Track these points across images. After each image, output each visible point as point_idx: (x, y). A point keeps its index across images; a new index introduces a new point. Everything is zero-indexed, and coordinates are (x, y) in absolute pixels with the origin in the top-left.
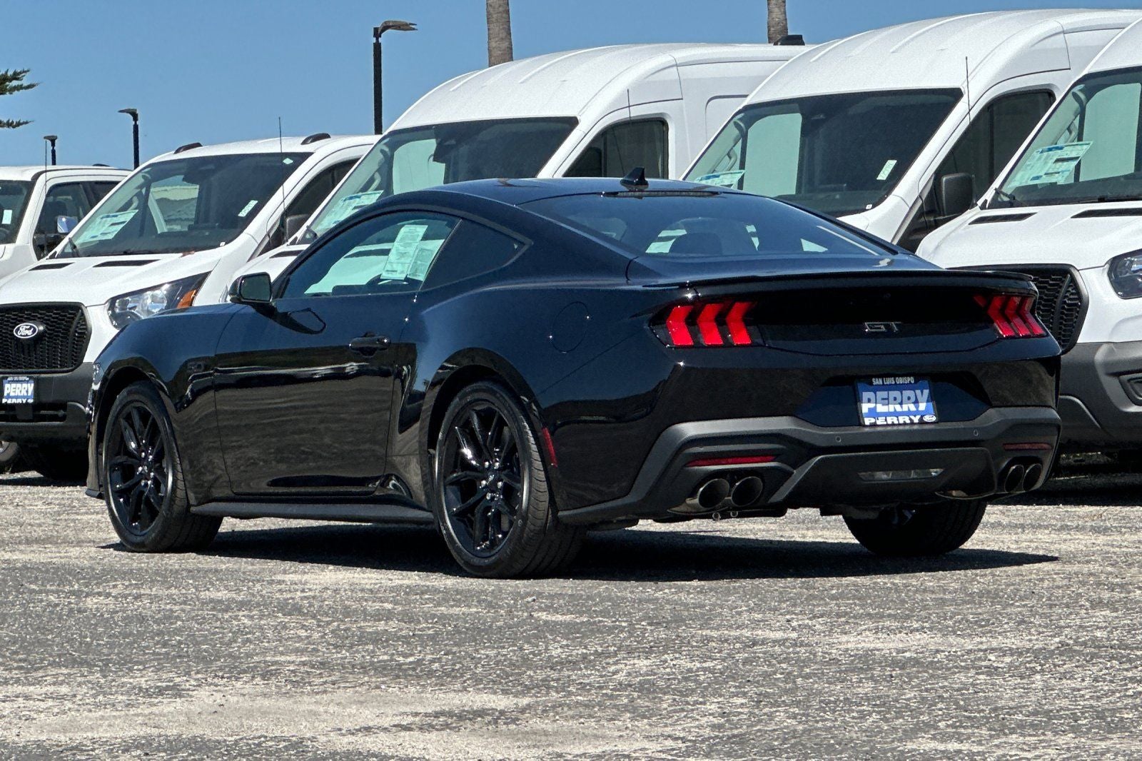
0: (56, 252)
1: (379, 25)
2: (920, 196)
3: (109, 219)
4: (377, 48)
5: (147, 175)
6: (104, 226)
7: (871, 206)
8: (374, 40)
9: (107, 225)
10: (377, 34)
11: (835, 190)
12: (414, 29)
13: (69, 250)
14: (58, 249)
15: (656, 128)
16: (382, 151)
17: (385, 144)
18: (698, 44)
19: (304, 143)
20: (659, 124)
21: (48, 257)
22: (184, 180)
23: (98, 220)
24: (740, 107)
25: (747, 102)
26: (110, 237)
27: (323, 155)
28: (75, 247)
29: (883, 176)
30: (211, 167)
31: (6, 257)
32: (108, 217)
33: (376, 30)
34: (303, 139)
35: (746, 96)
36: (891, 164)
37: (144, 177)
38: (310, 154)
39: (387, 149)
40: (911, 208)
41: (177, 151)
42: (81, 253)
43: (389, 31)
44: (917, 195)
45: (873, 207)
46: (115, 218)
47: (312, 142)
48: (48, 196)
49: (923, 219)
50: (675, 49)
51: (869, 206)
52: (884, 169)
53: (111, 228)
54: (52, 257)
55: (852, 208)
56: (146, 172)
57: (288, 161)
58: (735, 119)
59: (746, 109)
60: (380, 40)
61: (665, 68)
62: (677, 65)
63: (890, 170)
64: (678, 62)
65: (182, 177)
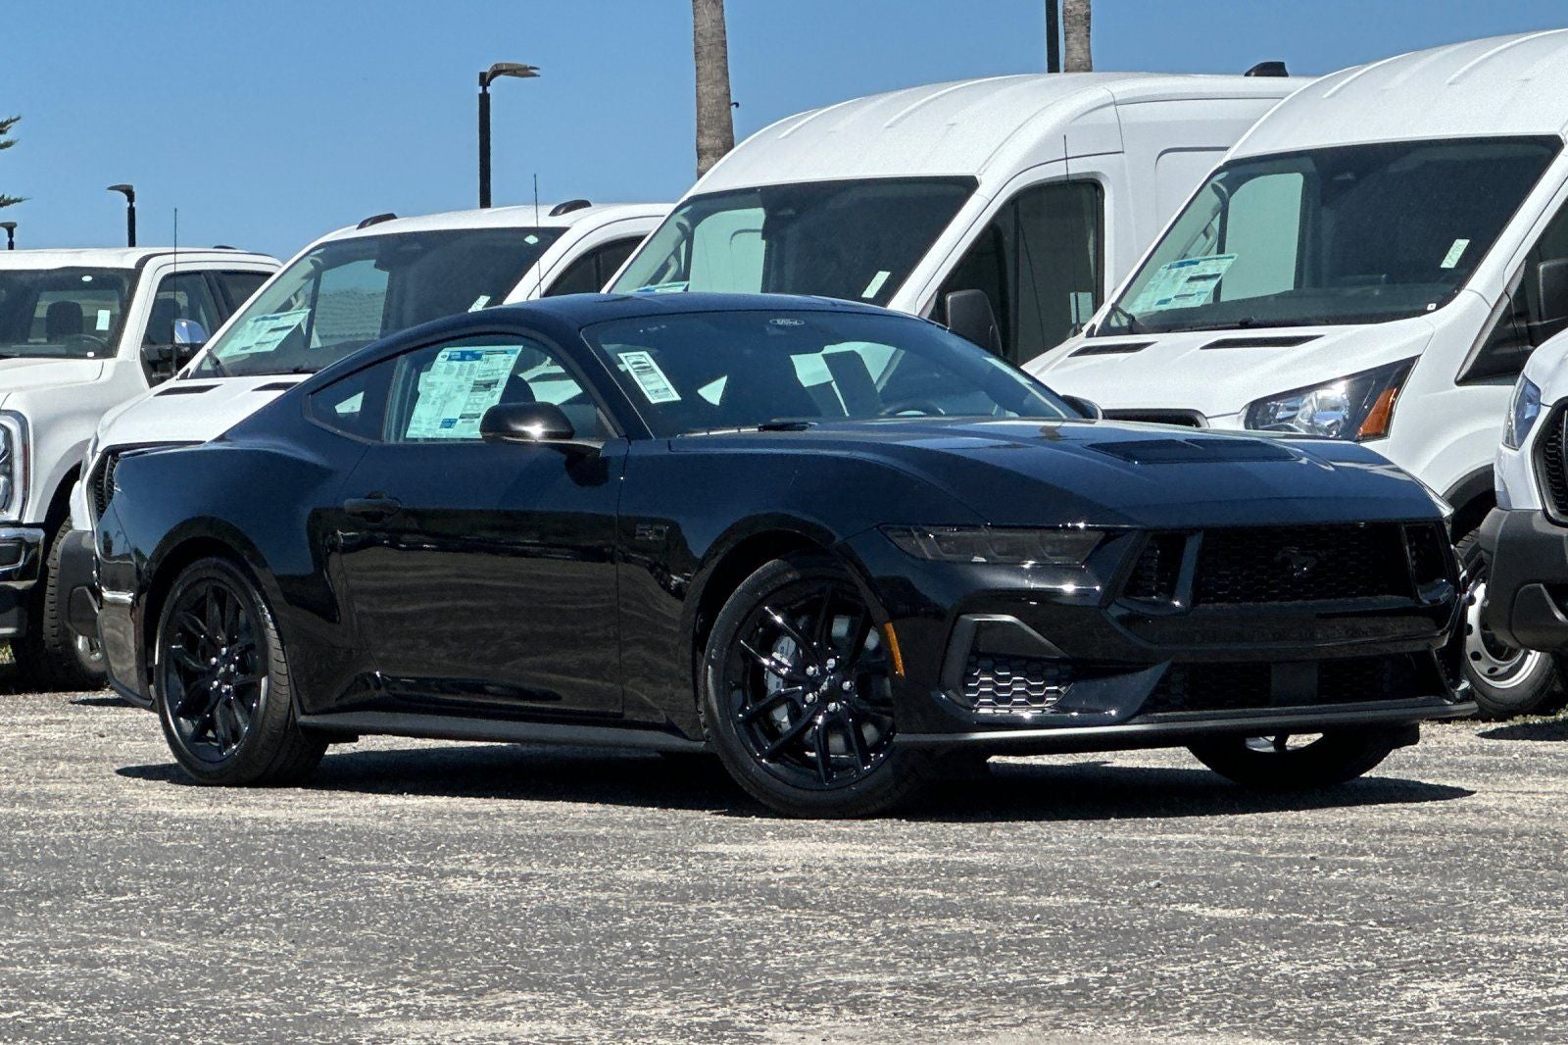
0: (188, 370)
1: (487, 69)
2: (1506, 292)
3: (267, 322)
4: (484, 99)
5: (319, 260)
6: (259, 333)
7: (1434, 305)
8: (480, 90)
9: (264, 332)
10: (485, 80)
11: (1374, 283)
12: (534, 75)
13: (207, 367)
14: (192, 365)
15: (1085, 193)
16: (680, 226)
17: (684, 215)
18: (1136, 74)
19: (554, 213)
20: (1088, 190)
21: (178, 376)
22: (376, 266)
23: (250, 324)
24: (1221, 164)
25: (1228, 156)
26: (271, 348)
27: (584, 230)
28: (218, 362)
29: (1450, 261)
30: (417, 247)
31: (106, 377)
32: (265, 319)
33: (483, 76)
34: (552, 208)
35: (1226, 149)
36: (1460, 246)
37: (312, 262)
38: (564, 230)
39: (686, 223)
40: (1493, 310)
41: (362, 226)
42: (227, 369)
43: (501, 77)
44: (1501, 290)
45: (1437, 308)
46: (275, 321)
47: (564, 212)
48: (159, 289)
49: (1510, 326)
50: (1111, 80)
51: (1431, 306)
52: (1450, 253)
53: (271, 335)
54: (184, 377)
55: (1406, 308)
56: (318, 255)
57: (532, 240)
58: (1215, 180)
59: (1230, 165)
60: (489, 90)
61: (1096, 109)
62: (1115, 103)
63: (1460, 253)
64: (1117, 99)
65: (374, 262)
